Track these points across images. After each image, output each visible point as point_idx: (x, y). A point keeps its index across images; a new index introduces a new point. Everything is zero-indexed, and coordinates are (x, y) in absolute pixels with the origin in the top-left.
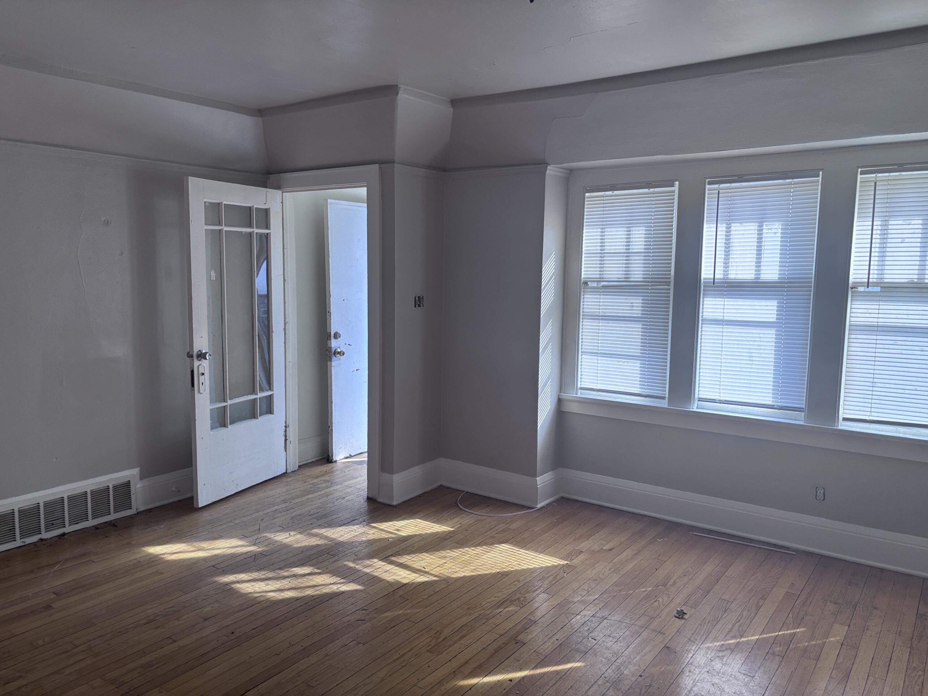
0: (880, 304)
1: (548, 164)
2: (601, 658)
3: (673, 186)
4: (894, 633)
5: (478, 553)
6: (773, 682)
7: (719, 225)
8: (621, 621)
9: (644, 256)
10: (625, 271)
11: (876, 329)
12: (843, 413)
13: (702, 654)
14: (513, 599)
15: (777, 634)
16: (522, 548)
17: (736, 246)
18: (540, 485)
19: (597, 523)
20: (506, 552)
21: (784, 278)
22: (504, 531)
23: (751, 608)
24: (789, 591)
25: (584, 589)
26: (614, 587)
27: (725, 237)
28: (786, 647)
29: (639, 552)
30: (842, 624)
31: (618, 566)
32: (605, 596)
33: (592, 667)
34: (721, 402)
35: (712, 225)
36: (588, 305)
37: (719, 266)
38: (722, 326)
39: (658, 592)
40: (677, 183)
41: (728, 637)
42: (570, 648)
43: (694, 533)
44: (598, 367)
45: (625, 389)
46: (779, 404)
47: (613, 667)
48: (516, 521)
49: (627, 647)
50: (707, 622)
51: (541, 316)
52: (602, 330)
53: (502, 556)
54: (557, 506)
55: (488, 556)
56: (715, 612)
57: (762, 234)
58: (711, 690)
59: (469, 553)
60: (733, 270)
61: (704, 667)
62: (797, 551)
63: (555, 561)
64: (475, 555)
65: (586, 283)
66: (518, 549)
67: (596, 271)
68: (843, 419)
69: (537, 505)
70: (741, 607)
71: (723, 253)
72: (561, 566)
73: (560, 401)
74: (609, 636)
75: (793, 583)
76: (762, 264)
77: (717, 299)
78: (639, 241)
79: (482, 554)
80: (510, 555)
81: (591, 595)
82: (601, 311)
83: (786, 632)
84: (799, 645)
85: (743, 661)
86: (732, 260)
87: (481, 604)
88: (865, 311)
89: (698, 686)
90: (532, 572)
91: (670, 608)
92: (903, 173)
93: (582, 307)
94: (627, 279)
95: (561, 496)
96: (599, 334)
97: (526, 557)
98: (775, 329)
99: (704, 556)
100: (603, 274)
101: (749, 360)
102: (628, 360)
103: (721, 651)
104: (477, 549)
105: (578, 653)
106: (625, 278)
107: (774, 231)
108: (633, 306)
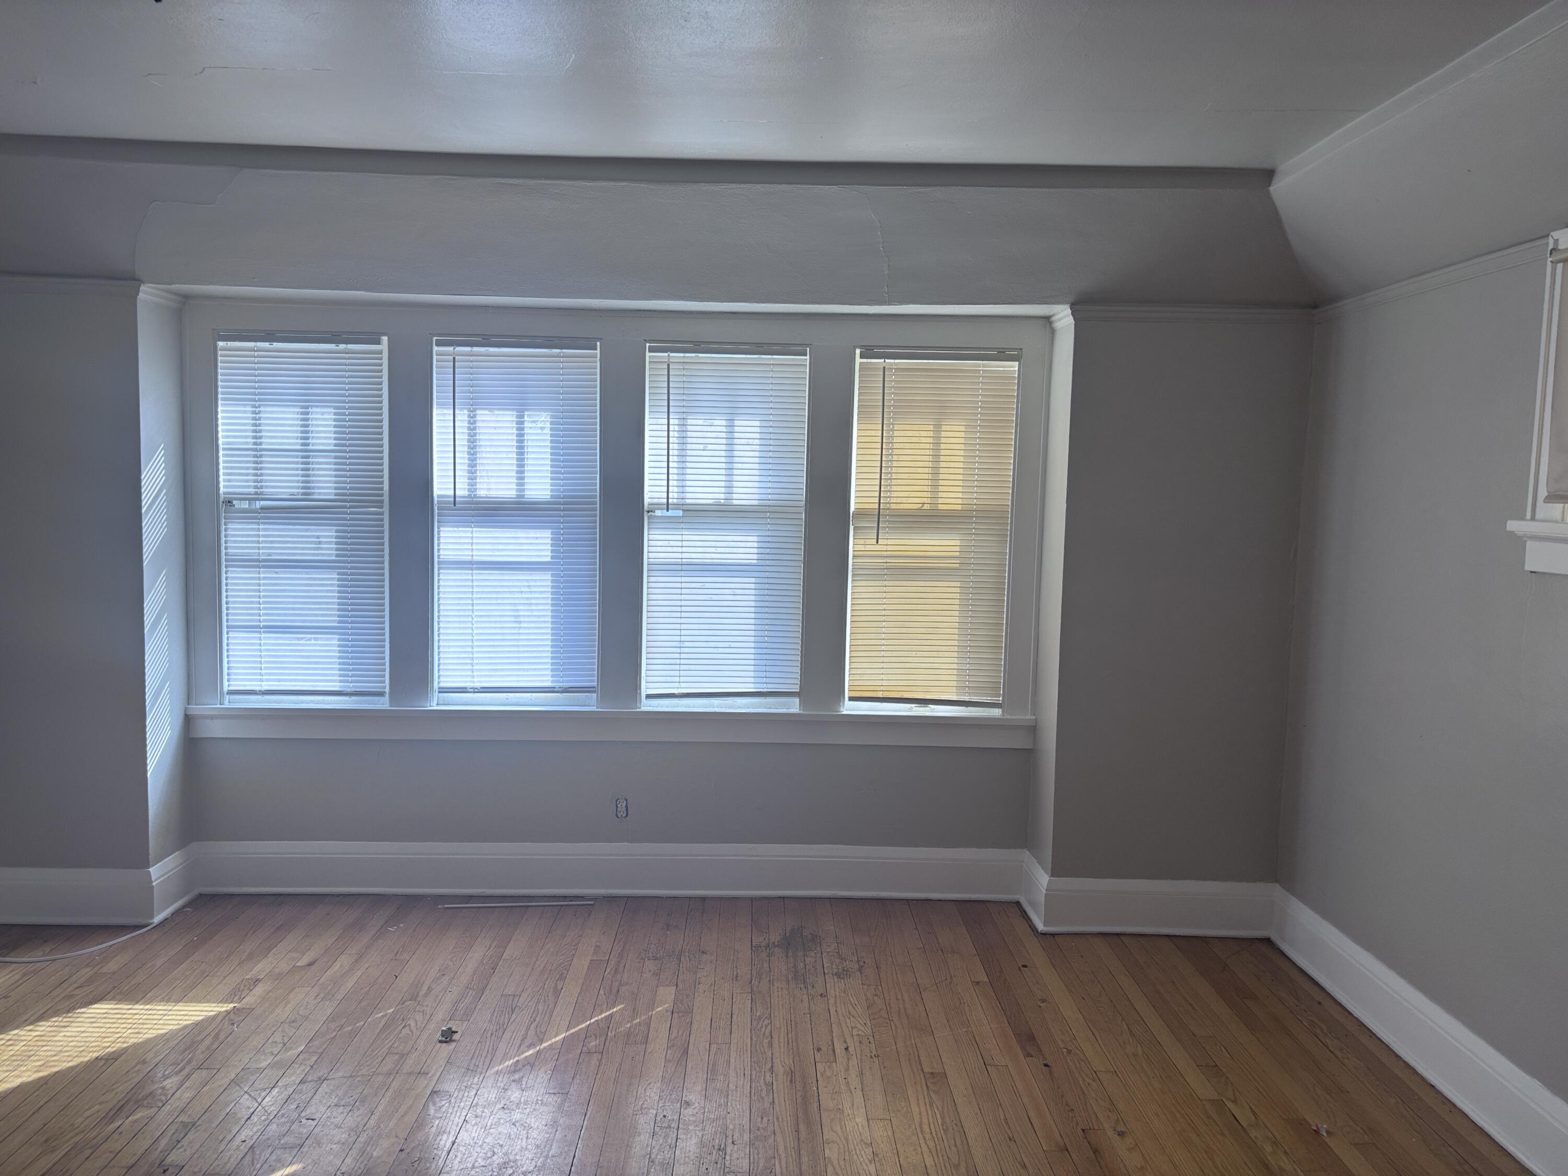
0: (684, 533)
1: (140, 281)
2: (330, 1145)
3: (378, 342)
4: (731, 979)
5: (42, 1033)
6: (595, 1092)
7: (457, 412)
8: (353, 1075)
9: (336, 458)
10: (303, 482)
11: (679, 567)
12: (646, 688)
13: (490, 1085)
14: (140, 1096)
15: (588, 1023)
16: (137, 1003)
17: (485, 445)
18: (156, 880)
19: (276, 926)
20: (105, 1018)
21: (559, 497)
22: (90, 981)
23: (548, 997)
24: (595, 959)
25: (276, 1042)
26: (329, 1025)
27: (467, 431)
28: (603, 1039)
29: (361, 956)
30: (667, 986)
31: (330, 988)
32: (316, 1043)
33: (316, 1166)
34: (475, 691)
35: (445, 411)
36: (235, 542)
37: (460, 476)
38: (471, 572)
39: (406, 1011)
40: (385, 339)
41: (523, 1047)
42: (271, 1147)
43: (446, 906)
44: (260, 651)
45: (312, 686)
46: (562, 684)
47: (354, 1152)
48: (115, 956)
49: (370, 1113)
50: (489, 1035)
51: (145, 564)
52: (264, 585)
53: (98, 1027)
54: (193, 912)
55: (68, 1034)
56: (498, 1017)
57: (523, 429)
58: (512, 1133)
59: (23, 1038)
60: (483, 482)
61: (496, 1103)
62: (595, 898)
63: (210, 1009)
64: (37, 1038)
65: (229, 502)
66: (130, 1007)
67: (247, 481)
68: (646, 697)
69: (152, 918)
70: (533, 1001)
71: (466, 456)
72: (225, 1014)
73: (188, 720)
74: (336, 1105)
75: (597, 946)
76: (526, 474)
77: (460, 529)
78: (325, 432)
79: (52, 1034)
80: (114, 1020)
81: (291, 1049)
82: (261, 551)
83: (600, 1017)
84: (620, 1030)
85: (549, 1076)
86: (481, 468)
87: (72, 1125)
88: (666, 543)
89: (492, 1134)
90: (168, 1040)
91: (430, 1031)
92: (700, 355)
93: (224, 545)
94: (306, 497)
95: (198, 893)
96: (260, 592)
97: (151, 1017)
98: (551, 572)
99: (467, 937)
100: (261, 487)
101: (515, 622)
102: (317, 636)
103: (517, 1071)
104: (40, 1026)
105: (288, 1150)
106: (303, 494)
107: (541, 425)
108: (320, 543)
